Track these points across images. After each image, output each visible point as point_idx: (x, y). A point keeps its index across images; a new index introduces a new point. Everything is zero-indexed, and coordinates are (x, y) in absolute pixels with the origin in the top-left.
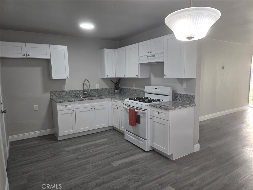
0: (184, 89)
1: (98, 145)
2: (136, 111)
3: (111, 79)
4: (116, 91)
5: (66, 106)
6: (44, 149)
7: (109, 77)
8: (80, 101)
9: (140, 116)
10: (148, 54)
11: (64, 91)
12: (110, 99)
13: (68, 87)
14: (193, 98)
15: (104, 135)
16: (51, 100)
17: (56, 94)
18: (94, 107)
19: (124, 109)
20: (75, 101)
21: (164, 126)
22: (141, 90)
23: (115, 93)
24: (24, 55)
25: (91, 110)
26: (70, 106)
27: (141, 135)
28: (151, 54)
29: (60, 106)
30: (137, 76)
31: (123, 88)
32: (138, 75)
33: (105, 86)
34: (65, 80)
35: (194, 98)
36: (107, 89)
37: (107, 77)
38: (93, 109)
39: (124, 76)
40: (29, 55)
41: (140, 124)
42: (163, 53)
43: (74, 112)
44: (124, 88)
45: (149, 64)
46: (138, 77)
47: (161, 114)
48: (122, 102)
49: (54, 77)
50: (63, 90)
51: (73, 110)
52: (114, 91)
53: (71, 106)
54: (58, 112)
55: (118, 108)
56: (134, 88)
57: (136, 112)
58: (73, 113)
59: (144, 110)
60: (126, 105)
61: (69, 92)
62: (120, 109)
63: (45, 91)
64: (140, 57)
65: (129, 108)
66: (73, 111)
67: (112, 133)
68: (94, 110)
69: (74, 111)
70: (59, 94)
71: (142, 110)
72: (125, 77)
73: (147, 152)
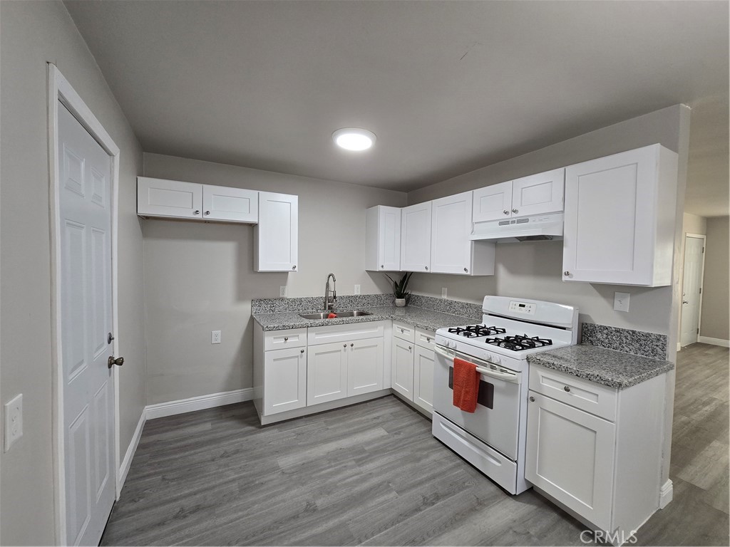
0: (622, 313)
1: (364, 451)
2: (480, 369)
3: (387, 274)
4: (399, 301)
5: (286, 340)
6: (222, 456)
7: (386, 269)
8: (320, 326)
9: (491, 386)
10: (505, 216)
11: (282, 299)
12: (388, 322)
13: (292, 291)
14: (659, 343)
15: (376, 415)
16: (252, 319)
17: (264, 305)
18: (351, 343)
19: (433, 356)
20: (308, 327)
21: (593, 434)
22: (467, 304)
23: (395, 306)
24: (197, 211)
25: (345, 350)
26: (295, 340)
27: (492, 442)
28: (514, 215)
29: (272, 338)
30: (465, 270)
31: (413, 295)
32: (468, 269)
33: (373, 290)
34: (286, 273)
35: (664, 345)
36: (377, 296)
37: (381, 269)
38: (349, 347)
39: (426, 268)
40: (207, 213)
41: (492, 408)
42: (563, 212)
43: (304, 354)
44: (418, 297)
45: (495, 243)
46: (469, 273)
47: (577, 395)
48: (423, 334)
49: (263, 266)
50: (281, 296)
51: (302, 349)
52: (394, 302)
53: (298, 339)
54: (266, 354)
55: (410, 348)
56: (445, 297)
57: (478, 374)
58: (301, 356)
59: (509, 371)
60: (440, 347)
61: (294, 301)
62: (418, 350)
63: (240, 297)
64: (475, 225)
65: (453, 359)
66: (302, 352)
67: (393, 410)
68: (352, 350)
69: (305, 351)
70: (271, 307)
71: (502, 371)
72: (428, 271)
73: (514, 497)
